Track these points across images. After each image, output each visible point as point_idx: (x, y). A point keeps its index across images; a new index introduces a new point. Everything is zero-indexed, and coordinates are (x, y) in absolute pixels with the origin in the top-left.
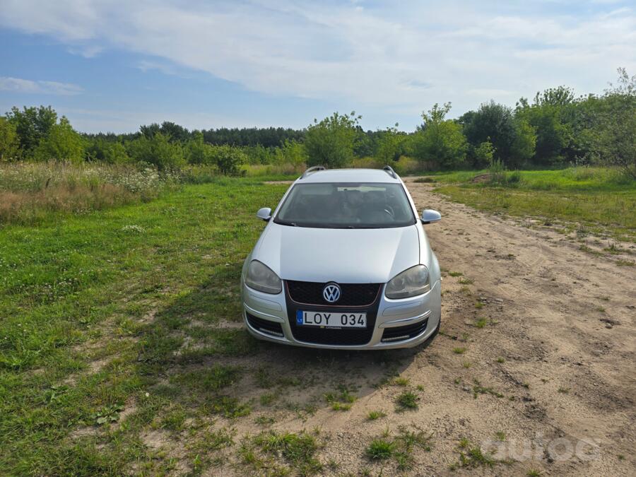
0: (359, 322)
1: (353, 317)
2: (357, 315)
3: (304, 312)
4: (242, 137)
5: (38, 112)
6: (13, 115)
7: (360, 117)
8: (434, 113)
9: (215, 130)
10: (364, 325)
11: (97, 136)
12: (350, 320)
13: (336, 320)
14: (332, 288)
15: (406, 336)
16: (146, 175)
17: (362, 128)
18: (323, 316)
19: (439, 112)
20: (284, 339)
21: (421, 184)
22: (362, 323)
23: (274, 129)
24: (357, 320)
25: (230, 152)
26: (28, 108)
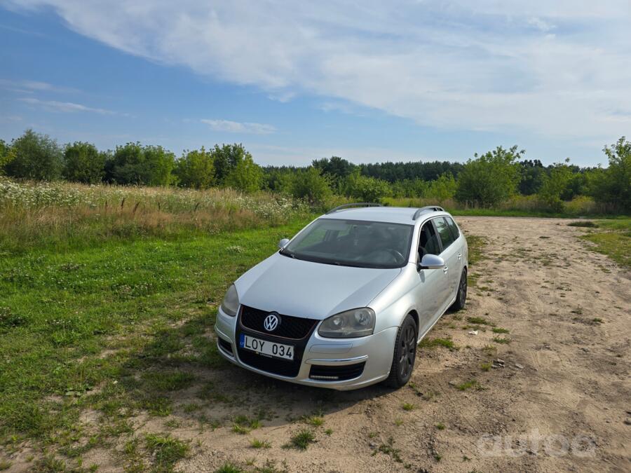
0: (287, 354)
1: (282, 348)
2: (286, 347)
3: (246, 336)
4: (405, 171)
5: (232, 149)
6: (215, 151)
7: (522, 152)
8: (619, 148)
9: (380, 164)
10: (292, 358)
11: (281, 168)
12: (280, 350)
13: (267, 349)
14: (272, 317)
15: (335, 378)
16: (280, 204)
17: (542, 162)
18: (259, 343)
19: (626, 146)
20: (233, 359)
21: (575, 228)
22: (290, 355)
23: (439, 163)
24: (285, 352)
25: (376, 185)
26: (226, 145)
